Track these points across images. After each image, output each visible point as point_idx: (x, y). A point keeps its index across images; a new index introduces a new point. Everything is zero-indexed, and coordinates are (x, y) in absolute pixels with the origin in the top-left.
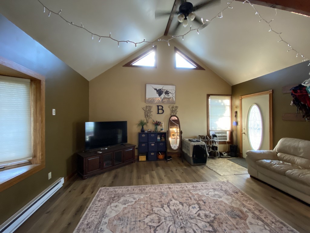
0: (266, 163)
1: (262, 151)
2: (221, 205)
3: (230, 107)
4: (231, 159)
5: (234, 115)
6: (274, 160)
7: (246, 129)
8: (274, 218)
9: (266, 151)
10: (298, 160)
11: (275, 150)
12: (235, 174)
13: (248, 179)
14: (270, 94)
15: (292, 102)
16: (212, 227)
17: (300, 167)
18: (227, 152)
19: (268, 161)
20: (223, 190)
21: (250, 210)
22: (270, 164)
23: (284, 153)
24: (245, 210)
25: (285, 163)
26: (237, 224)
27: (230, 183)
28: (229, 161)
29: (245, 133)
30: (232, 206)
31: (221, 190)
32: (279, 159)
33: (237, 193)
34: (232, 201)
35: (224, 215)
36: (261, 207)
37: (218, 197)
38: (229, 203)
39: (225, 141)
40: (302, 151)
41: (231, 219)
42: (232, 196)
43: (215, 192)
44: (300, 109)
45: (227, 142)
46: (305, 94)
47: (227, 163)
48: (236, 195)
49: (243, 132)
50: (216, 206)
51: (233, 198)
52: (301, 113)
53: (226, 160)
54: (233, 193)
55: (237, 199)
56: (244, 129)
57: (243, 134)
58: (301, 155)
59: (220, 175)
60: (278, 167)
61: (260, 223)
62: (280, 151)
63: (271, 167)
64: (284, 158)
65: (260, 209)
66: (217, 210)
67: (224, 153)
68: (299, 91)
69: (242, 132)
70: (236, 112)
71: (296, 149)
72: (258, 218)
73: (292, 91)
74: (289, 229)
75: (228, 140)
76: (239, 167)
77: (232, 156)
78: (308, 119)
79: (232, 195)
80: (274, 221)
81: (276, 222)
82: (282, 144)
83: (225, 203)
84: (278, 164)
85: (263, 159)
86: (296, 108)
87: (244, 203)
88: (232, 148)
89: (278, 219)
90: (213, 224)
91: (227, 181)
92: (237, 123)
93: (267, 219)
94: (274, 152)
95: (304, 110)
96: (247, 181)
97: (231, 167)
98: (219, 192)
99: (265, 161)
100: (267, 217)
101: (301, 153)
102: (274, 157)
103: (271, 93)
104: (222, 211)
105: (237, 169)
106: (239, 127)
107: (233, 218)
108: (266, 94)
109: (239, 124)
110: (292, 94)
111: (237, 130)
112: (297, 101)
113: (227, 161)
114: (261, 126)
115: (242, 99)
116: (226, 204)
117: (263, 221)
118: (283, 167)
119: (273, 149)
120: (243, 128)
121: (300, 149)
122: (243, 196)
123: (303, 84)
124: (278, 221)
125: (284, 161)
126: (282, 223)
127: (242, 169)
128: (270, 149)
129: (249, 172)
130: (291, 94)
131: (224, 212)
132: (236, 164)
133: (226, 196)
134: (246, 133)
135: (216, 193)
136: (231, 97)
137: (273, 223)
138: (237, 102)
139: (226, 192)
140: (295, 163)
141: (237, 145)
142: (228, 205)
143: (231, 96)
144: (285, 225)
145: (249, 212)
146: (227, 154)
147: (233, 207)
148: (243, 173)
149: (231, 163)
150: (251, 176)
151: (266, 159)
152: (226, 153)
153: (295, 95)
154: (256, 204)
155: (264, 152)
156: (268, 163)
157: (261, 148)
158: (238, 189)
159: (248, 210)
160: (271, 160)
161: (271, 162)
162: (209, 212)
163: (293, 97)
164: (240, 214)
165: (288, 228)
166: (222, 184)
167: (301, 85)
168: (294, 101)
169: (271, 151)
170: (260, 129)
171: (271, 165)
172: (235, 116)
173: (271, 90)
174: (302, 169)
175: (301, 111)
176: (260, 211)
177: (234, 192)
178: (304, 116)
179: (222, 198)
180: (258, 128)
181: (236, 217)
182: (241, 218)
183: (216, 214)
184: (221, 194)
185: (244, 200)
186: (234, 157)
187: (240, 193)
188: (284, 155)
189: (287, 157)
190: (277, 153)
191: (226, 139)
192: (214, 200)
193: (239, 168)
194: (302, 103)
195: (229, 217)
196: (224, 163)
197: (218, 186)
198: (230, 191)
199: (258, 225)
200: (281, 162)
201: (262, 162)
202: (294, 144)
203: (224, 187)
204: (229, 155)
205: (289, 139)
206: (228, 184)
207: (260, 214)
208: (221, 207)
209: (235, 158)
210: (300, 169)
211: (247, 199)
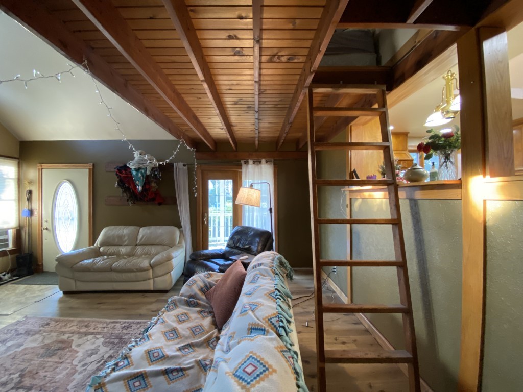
0: (88, 264)
1: (80, 250)
2: (25, 354)
3: (17, 181)
4: (20, 281)
5: (26, 197)
6: (97, 257)
7: (50, 221)
8: (104, 322)
9: (85, 248)
10: (123, 250)
11: (97, 244)
12: (36, 302)
13: (61, 298)
14: (90, 169)
15: (117, 184)
16: (22, 388)
17: (125, 256)
18: (11, 271)
19: (90, 261)
20: (21, 334)
21: (73, 333)
22: (93, 264)
23: (107, 246)
24: (65, 337)
25: (110, 257)
26: (60, 359)
27: (30, 318)
28: (16, 286)
29: (48, 228)
30: (46, 344)
31: (18, 335)
32: (102, 254)
33: (48, 324)
34: (44, 338)
35: (36, 362)
36: (86, 321)
37: (16, 348)
38: (38, 344)
39: (5, 251)
40: (126, 238)
41: (50, 360)
42: (41, 333)
43: (6, 344)
44: (125, 192)
45: (10, 251)
46: (130, 176)
47: (15, 290)
48: (47, 328)
49: (44, 226)
50: (19, 361)
51: (44, 334)
52: (126, 196)
53: (9, 286)
54: (42, 328)
55: (51, 331)
56: (47, 221)
57: (44, 231)
58: (126, 243)
59: (7, 315)
60: (103, 263)
61: (90, 337)
62: (102, 244)
63: (95, 267)
64: (108, 252)
65: (86, 323)
66: (22, 365)
67: (4, 275)
68: (124, 172)
69: (42, 226)
70: (30, 192)
71: (120, 237)
72: (86, 334)
73: (117, 171)
74: (122, 323)
75: (11, 246)
76: (41, 288)
77: (21, 276)
78: (132, 203)
79: (41, 331)
80: (105, 325)
81: (107, 325)
82: (105, 235)
83: (32, 348)
84: (103, 260)
85: (82, 261)
86: (120, 190)
87: (63, 330)
88: (21, 260)
89: (108, 321)
90: (22, 384)
91: (24, 318)
92: (31, 212)
93: (97, 328)
94: (96, 248)
95: (128, 193)
96: (61, 301)
97: (26, 294)
98: (16, 340)
99: (86, 262)
100: (97, 327)
101: (126, 241)
102: (97, 253)
103: (92, 167)
104: (32, 360)
105: (37, 292)
106: (35, 219)
107: (52, 355)
108: (84, 167)
109: (36, 213)
110: (117, 174)
111: (30, 225)
112: (121, 183)
113: (14, 287)
114: (76, 214)
115: (42, 169)
116: (35, 347)
117: (93, 334)
118: (108, 262)
119: (93, 244)
120: (44, 220)
121: (124, 236)
122: (58, 323)
123: (128, 166)
124: (110, 323)
125: (109, 255)
126: (113, 322)
127: (47, 288)
128: (90, 245)
129: (61, 289)
130: (115, 173)
131: (36, 359)
132: (33, 286)
133: (30, 338)
134: (50, 228)
135: (9, 344)
136: (19, 163)
137: (104, 328)
138: (32, 173)
139: (28, 333)
140: (120, 254)
141: (33, 252)
142: (38, 347)
143: (18, 160)
144: (117, 322)
145: (72, 336)
146: (9, 275)
147: (48, 344)
148: (49, 294)
149: (22, 287)
150: (64, 293)
151: (86, 259)
152: (8, 273)
153: (120, 176)
154: (79, 321)
155: (83, 251)
156: (90, 263)
157: (76, 247)
158: (48, 319)
159: (71, 335)
160: (94, 258)
161: (94, 261)
162: (6, 377)
163: (118, 178)
164: (60, 345)
165: (120, 322)
166: (15, 327)
167: (126, 165)
168: (118, 183)
169: (92, 247)
170: (75, 219)
171: (95, 264)
172: (28, 199)
173: (92, 164)
174: (128, 258)
175: (125, 195)
176: (86, 326)
177: (42, 326)
178: (128, 200)
179: (25, 345)
180: (71, 218)
181: (55, 352)
182: (63, 349)
183: (22, 370)
184: (20, 341)
185: (61, 327)
186: (27, 276)
187: (53, 322)
188: (107, 248)
189: (112, 249)
190: (100, 248)
191: (7, 245)
192: (10, 355)
193: (40, 291)
194: (127, 186)
195: (45, 360)
196: (6, 293)
197: (10, 333)
198: (34, 328)
199: (88, 341)
200: (105, 257)
201: (82, 265)
202: (113, 233)
203: (22, 329)
204: (14, 276)
205: (112, 227)
206: (27, 321)
207: (87, 329)
208: (28, 357)
209: (29, 276)
210: (125, 258)
211: (66, 323)
